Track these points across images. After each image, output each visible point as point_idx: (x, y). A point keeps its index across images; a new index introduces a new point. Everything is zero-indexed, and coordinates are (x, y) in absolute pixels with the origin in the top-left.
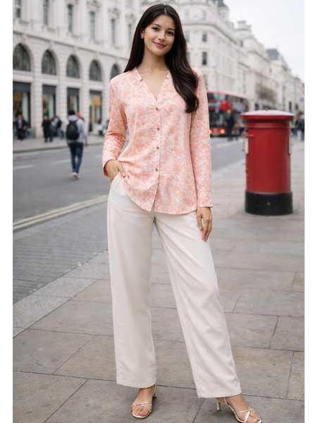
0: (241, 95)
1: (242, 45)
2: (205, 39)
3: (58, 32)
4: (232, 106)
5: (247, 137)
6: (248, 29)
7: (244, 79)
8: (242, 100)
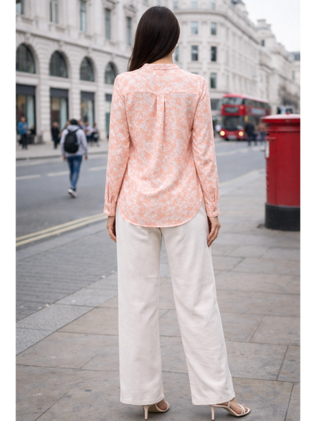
0: (264, 100)
1: (263, 43)
2: (214, 32)
3: (69, 31)
4: (250, 111)
5: (268, 140)
6: (268, 27)
7: (268, 82)
8: (262, 105)
